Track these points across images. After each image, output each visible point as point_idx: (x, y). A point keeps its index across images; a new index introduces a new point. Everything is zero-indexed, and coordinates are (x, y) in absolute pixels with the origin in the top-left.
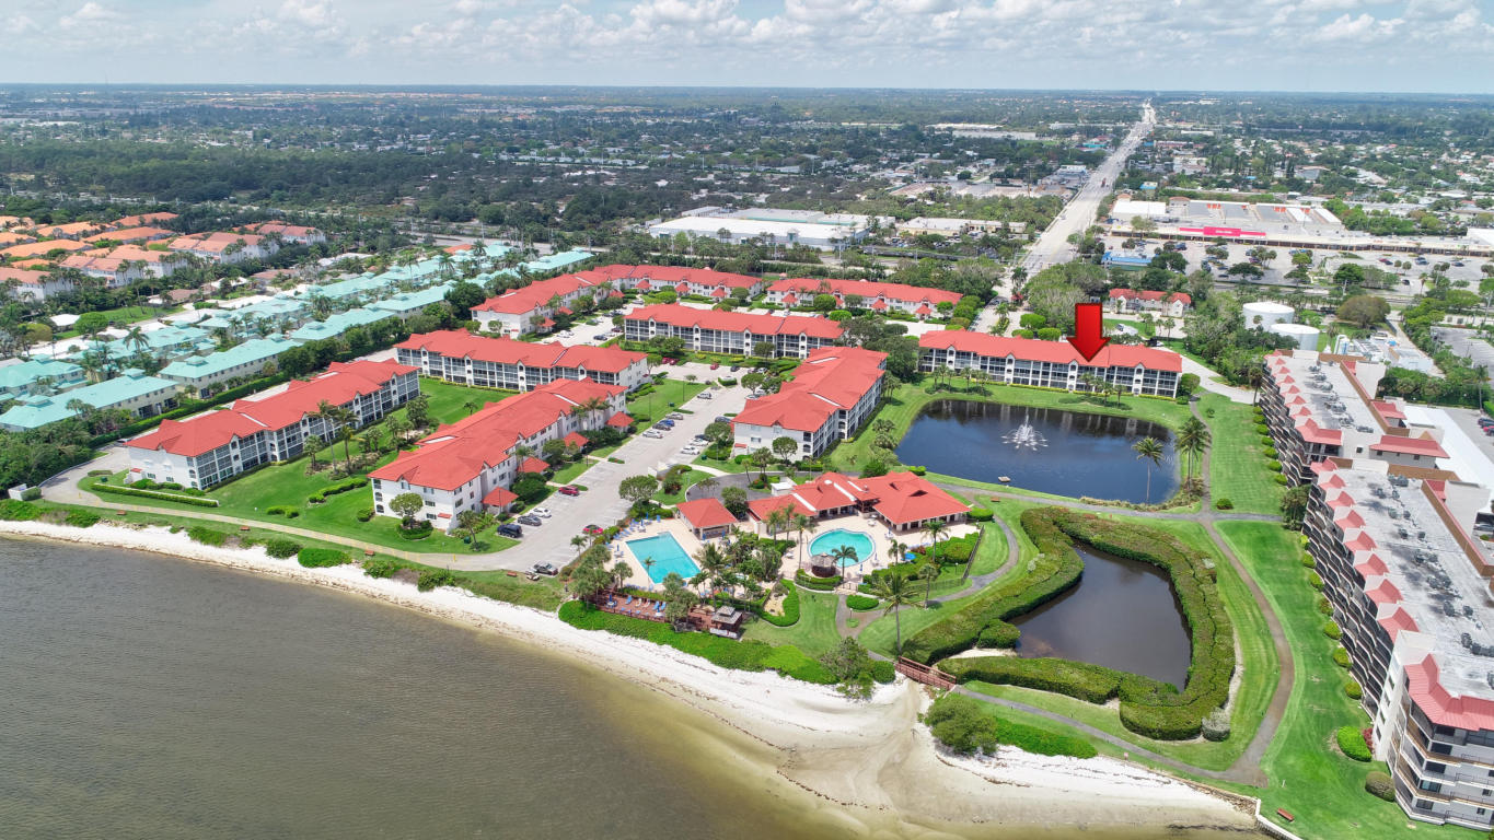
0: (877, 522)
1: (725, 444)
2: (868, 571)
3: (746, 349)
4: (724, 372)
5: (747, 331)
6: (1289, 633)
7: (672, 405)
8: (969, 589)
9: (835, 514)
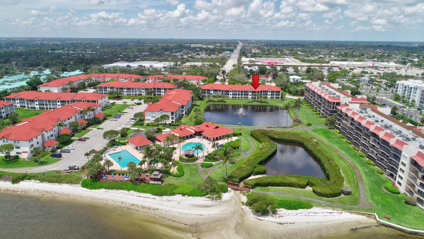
0: (204, 139)
1: (142, 120)
2: (206, 154)
3: (143, 94)
4: (136, 101)
5: (143, 88)
6: (349, 157)
7: (119, 111)
8: (242, 157)
9: (187, 138)
